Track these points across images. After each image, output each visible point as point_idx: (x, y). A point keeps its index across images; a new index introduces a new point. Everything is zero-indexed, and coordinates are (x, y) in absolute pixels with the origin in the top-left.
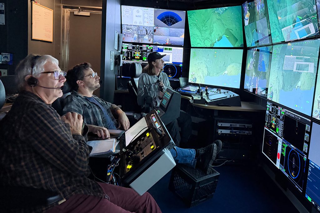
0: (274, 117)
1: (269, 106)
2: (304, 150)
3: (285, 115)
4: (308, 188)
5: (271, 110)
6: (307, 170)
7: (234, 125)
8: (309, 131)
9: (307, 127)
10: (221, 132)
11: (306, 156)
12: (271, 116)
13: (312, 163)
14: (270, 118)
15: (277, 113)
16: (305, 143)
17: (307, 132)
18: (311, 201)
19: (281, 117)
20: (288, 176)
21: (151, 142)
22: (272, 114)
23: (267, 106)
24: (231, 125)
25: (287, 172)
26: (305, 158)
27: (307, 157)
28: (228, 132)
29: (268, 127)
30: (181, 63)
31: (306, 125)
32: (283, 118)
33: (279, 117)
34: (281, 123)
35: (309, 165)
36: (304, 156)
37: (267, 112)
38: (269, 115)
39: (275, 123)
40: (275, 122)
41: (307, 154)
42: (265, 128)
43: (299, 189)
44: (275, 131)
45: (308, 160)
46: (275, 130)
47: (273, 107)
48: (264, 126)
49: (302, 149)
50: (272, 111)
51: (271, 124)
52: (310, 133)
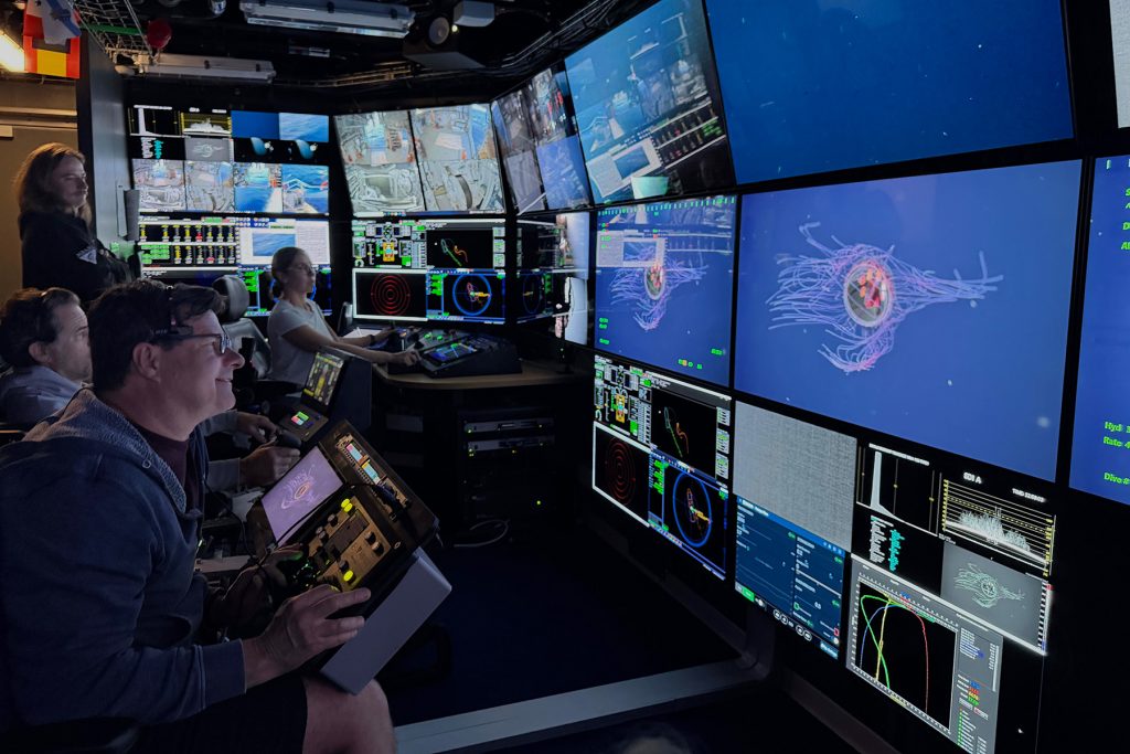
0: (620, 395)
1: (602, 368)
2: (718, 472)
3: (653, 389)
4: (739, 566)
5: (608, 377)
6: (733, 523)
7: (507, 425)
8: (728, 424)
9: (722, 416)
10: (476, 447)
11: (725, 486)
12: (609, 391)
13: (744, 503)
14: (610, 398)
15: (628, 384)
16: (718, 456)
17: (722, 427)
18: (752, 600)
19: (642, 394)
20: (680, 545)
21: (365, 527)
22: (614, 386)
23: (596, 366)
24: (500, 426)
25: (673, 530)
26: (724, 491)
27: (730, 489)
28: (493, 445)
29: (604, 422)
30: (326, 266)
31: (715, 411)
32: (648, 394)
33: (635, 394)
34: (644, 410)
35: (736, 510)
36: (719, 487)
37: (598, 382)
38: (606, 389)
39: (626, 411)
40: (626, 406)
41: (729, 483)
42: (596, 424)
43: (715, 573)
44: (628, 430)
45: (733, 499)
46: (626, 426)
47: (615, 368)
48: (592, 418)
49: (712, 472)
50: (613, 379)
51: (612, 415)
52: (731, 430)
